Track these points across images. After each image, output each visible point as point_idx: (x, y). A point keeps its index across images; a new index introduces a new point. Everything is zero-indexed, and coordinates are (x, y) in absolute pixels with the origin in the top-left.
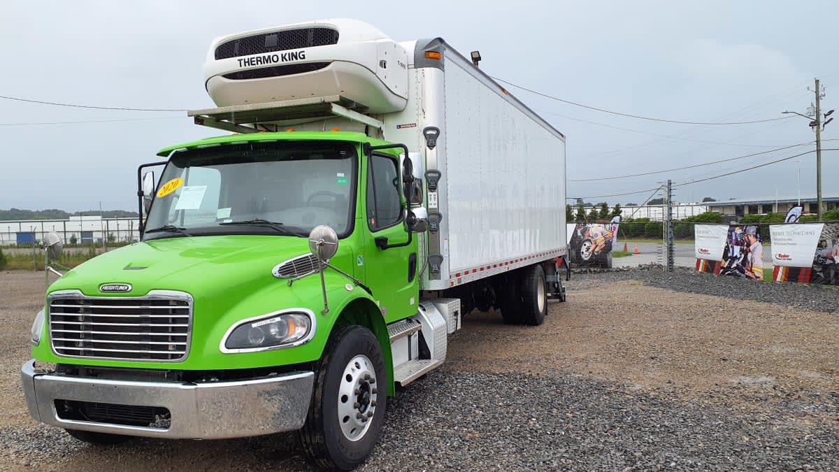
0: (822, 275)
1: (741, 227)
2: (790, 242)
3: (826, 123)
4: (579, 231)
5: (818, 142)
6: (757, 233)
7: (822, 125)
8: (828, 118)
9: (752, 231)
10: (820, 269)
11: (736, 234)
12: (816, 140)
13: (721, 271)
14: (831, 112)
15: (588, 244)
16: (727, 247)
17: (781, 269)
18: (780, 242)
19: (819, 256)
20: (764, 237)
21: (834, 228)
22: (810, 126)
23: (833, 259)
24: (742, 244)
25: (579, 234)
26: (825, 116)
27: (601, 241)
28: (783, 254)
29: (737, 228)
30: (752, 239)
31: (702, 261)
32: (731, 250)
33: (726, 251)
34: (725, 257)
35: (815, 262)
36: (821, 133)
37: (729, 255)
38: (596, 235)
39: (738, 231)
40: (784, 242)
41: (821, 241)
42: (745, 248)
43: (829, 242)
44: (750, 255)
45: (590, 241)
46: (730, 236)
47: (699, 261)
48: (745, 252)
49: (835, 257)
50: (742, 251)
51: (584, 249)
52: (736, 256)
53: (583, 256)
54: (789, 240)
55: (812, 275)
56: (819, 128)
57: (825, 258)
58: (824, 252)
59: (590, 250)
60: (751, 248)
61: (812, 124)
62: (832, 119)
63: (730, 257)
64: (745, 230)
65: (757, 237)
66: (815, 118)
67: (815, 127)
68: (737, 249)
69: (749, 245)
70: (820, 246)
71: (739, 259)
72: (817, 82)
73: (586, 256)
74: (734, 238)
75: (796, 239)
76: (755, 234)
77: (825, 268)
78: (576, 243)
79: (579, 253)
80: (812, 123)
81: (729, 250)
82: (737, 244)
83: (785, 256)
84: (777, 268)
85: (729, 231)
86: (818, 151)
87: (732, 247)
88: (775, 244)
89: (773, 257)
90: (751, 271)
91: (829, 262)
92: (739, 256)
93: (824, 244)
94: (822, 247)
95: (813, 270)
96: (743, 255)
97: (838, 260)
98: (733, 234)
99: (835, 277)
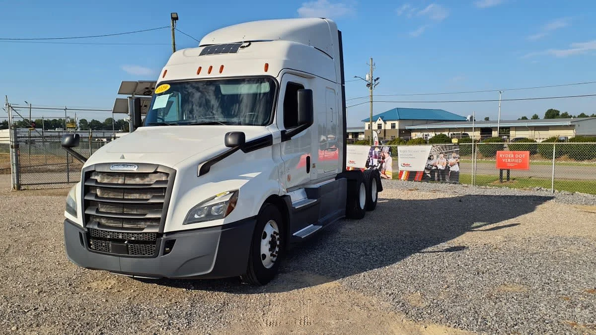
0: (429, 175)
1: (379, 148)
5: (372, 96)
6: (389, 151)
7: (373, 86)
9: (386, 150)
10: (429, 172)
11: (375, 151)
12: (370, 95)
14: (378, 79)
16: (369, 159)
17: (404, 173)
18: (404, 156)
19: (429, 165)
20: (394, 153)
21: (438, 149)
23: (436, 167)
24: (379, 158)
26: (375, 80)
29: (376, 148)
30: (386, 155)
34: (367, 165)
35: (426, 168)
36: (373, 91)
37: (370, 164)
39: (377, 150)
40: (407, 156)
41: (430, 156)
42: (381, 160)
43: (435, 157)
44: (384, 164)
46: (371, 153)
48: (381, 163)
49: (438, 166)
50: (379, 162)
52: (375, 165)
54: (411, 155)
55: (423, 176)
57: (432, 166)
58: (431, 162)
60: (385, 160)
61: (368, 85)
63: (370, 166)
64: (382, 150)
65: (389, 154)
66: (370, 81)
67: (370, 87)
68: (375, 162)
69: (384, 158)
70: (429, 159)
72: (372, 59)
74: (373, 154)
76: (388, 151)
77: (432, 172)
81: (370, 162)
82: (376, 157)
83: (407, 165)
84: (402, 172)
85: (370, 150)
86: (372, 102)
87: (372, 160)
88: (401, 158)
90: (384, 174)
91: (434, 168)
92: (377, 165)
93: (432, 157)
94: (431, 159)
95: (424, 173)
96: (380, 164)
97: (440, 167)
98: (373, 151)
99: (438, 176)
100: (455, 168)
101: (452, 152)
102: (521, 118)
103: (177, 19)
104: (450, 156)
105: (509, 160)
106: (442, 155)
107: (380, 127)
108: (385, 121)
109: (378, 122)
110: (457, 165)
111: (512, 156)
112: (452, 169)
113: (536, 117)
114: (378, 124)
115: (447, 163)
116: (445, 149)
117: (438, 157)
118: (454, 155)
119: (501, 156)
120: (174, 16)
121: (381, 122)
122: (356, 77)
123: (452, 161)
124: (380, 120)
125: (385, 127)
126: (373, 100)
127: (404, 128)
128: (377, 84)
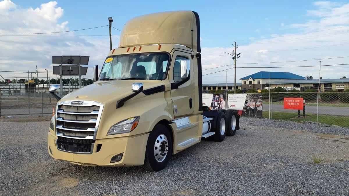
0: (245, 112)
1: (218, 95)
2: (235, 101)
3: (238, 58)
5: (235, 64)
8: (239, 56)
9: (222, 96)
10: (245, 110)
11: (216, 97)
16: (213, 102)
18: (231, 101)
19: (245, 106)
21: (250, 96)
22: (233, 58)
24: (218, 101)
26: (238, 55)
28: (233, 105)
30: (222, 99)
32: (214, 103)
33: (212, 104)
34: (212, 106)
35: (244, 108)
36: (236, 61)
37: (213, 105)
39: (217, 96)
40: (233, 101)
41: (246, 101)
43: (249, 101)
46: (214, 98)
49: (250, 106)
50: (218, 104)
52: (216, 106)
54: (235, 100)
55: (242, 113)
56: (235, 59)
57: (247, 107)
58: (247, 104)
60: (222, 103)
62: (240, 56)
63: (214, 106)
64: (219, 96)
65: (223, 99)
66: (234, 55)
67: (234, 59)
68: (216, 103)
69: (221, 102)
71: (217, 107)
72: (235, 42)
74: (215, 99)
75: (237, 100)
77: (247, 111)
80: (233, 57)
82: (216, 101)
83: (233, 106)
85: (213, 96)
87: (215, 102)
89: (229, 106)
92: (217, 106)
94: (246, 102)
95: (243, 111)
96: (219, 105)
97: (252, 107)
98: (215, 97)
99: (251, 113)
100: (260, 108)
101: (258, 98)
103: (112, 21)
104: (257, 101)
105: (291, 104)
106: (253, 100)
107: (250, 82)
108: (254, 80)
110: (261, 107)
111: (293, 101)
112: (258, 109)
115: (256, 105)
116: (254, 96)
117: (250, 101)
118: (259, 100)
119: (286, 101)
120: (111, 19)
121: (251, 80)
122: (225, 53)
123: (258, 103)
124: (250, 79)
125: (254, 83)
126: (236, 67)
127: (266, 84)
128: (239, 57)
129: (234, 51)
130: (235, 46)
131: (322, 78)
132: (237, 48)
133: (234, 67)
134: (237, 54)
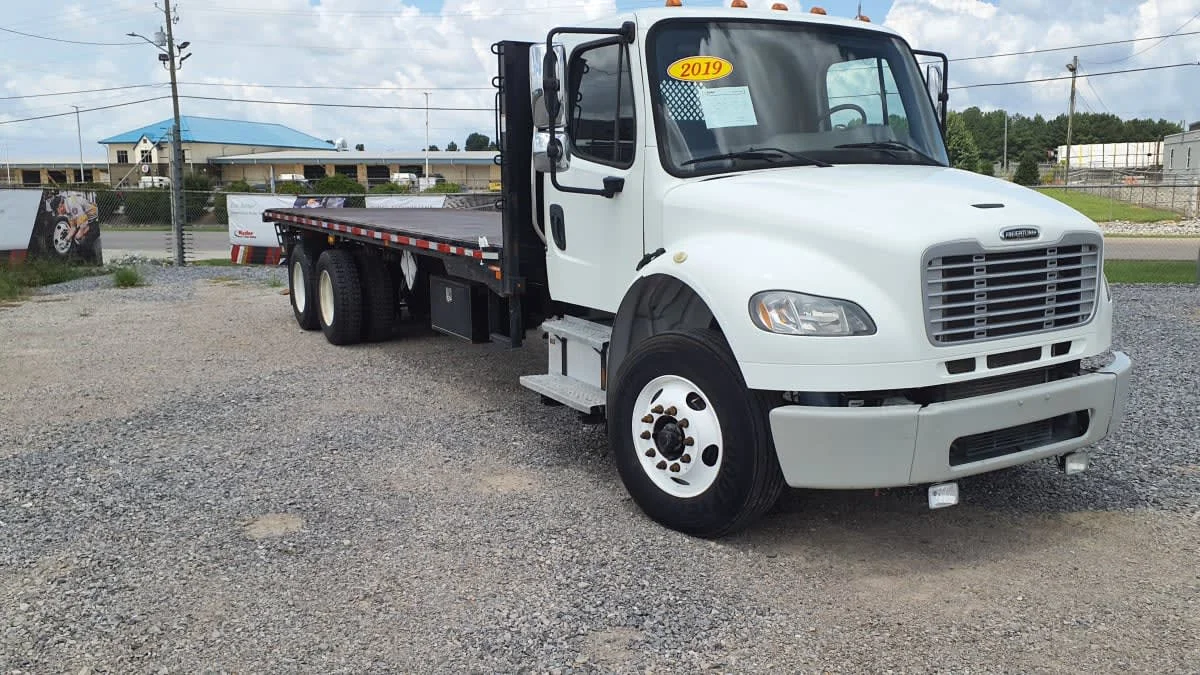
1: (319, 200)
3: (183, 59)
4: (48, 204)
5: (174, 84)
7: (177, 61)
8: (184, 51)
12: (170, 81)
13: (281, 261)
14: (185, 44)
15: (63, 226)
22: (160, 59)
25: (49, 209)
26: (179, 48)
27: (81, 218)
29: (311, 200)
31: (242, 248)
36: (177, 73)
38: (75, 211)
39: (314, 206)
45: (65, 220)
47: (236, 249)
51: (57, 235)
53: (57, 247)
56: (173, 65)
59: (68, 237)
61: (163, 58)
62: (190, 55)
66: (166, 48)
67: (168, 63)
73: (62, 246)
78: (45, 224)
79: (51, 242)
80: (162, 55)
85: (296, 205)
86: (175, 97)
102: (427, 148)
107: (147, 158)
109: (142, 146)
113: (453, 147)
114: (142, 152)
121: (149, 146)
122: (133, 35)
124: (145, 141)
125: (160, 158)
126: (179, 94)
127: (206, 162)
128: (187, 56)
129: (165, 30)
130: (167, 12)
131: (362, 145)
132: (178, 19)
133: (171, 94)
134: (177, 42)
